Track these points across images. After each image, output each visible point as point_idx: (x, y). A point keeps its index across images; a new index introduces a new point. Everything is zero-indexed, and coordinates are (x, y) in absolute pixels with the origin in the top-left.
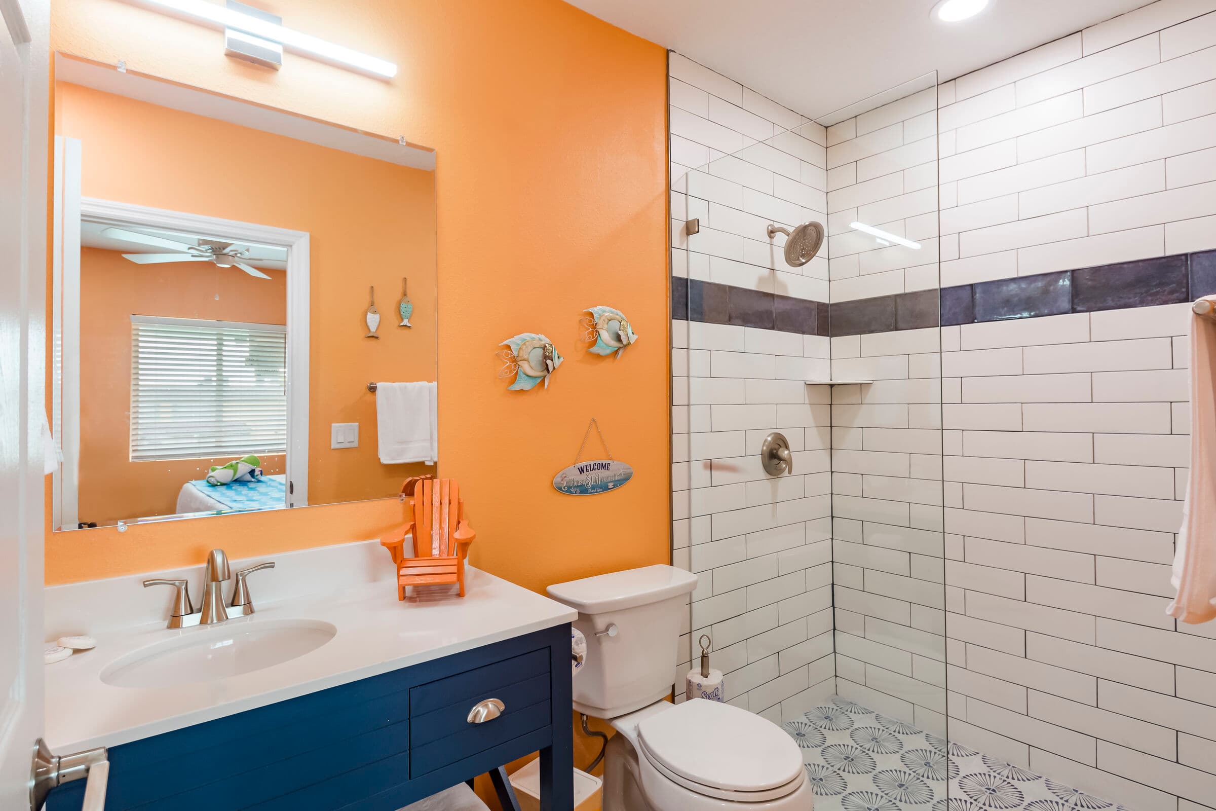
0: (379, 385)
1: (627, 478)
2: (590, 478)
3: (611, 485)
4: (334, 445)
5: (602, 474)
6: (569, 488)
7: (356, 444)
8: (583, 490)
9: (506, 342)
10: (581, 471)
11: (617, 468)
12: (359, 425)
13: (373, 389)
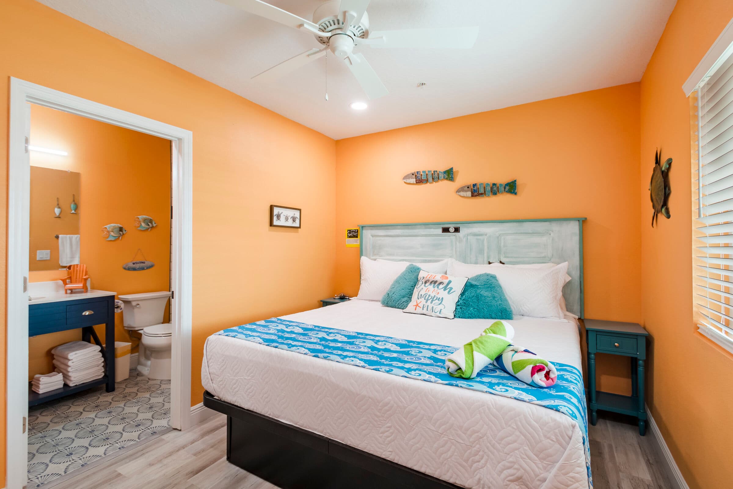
0: (60, 236)
1: (152, 266)
2: (137, 266)
3: (145, 268)
4: (38, 259)
5: (142, 265)
6: (129, 268)
7: (48, 258)
8: (134, 269)
9: (105, 226)
10: (134, 264)
11: (148, 263)
12: (51, 251)
13: (57, 237)
